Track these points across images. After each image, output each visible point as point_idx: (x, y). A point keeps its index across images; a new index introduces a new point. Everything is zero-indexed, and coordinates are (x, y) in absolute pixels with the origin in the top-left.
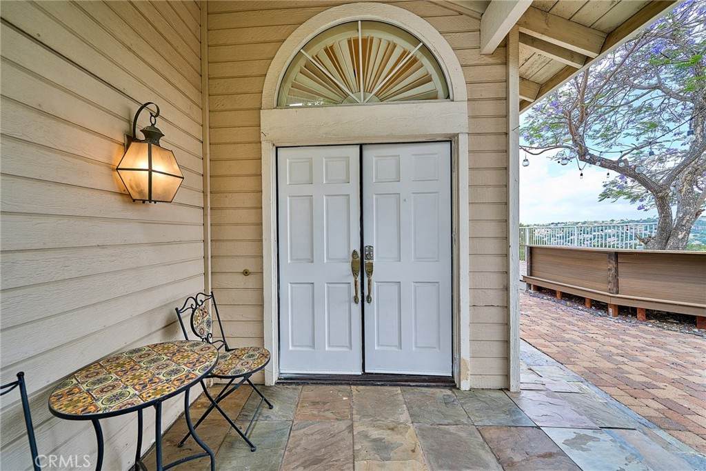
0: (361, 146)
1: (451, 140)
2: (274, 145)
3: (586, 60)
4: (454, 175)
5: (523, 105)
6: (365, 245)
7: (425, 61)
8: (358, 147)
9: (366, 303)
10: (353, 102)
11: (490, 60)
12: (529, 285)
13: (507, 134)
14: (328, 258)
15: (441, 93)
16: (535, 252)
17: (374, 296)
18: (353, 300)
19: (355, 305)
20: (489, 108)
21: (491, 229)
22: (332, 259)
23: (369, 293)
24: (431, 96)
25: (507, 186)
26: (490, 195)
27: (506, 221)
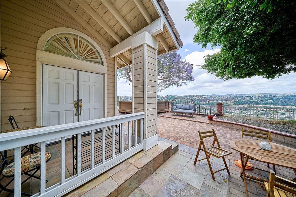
0: (78, 71)
1: (103, 74)
2: (42, 63)
3: (128, 65)
4: (104, 83)
5: (118, 68)
6: (79, 99)
7: (96, 53)
8: (77, 71)
9: (79, 115)
10: (75, 58)
11: (112, 59)
12: (119, 112)
13: (115, 76)
14: (65, 103)
15: (101, 62)
16: (121, 103)
17: (82, 113)
18: (75, 115)
19: (75, 116)
20: (111, 69)
21: (111, 96)
22: (67, 103)
23: (81, 112)
24: (98, 62)
25: (114, 86)
26: (111, 88)
27: (114, 94)
